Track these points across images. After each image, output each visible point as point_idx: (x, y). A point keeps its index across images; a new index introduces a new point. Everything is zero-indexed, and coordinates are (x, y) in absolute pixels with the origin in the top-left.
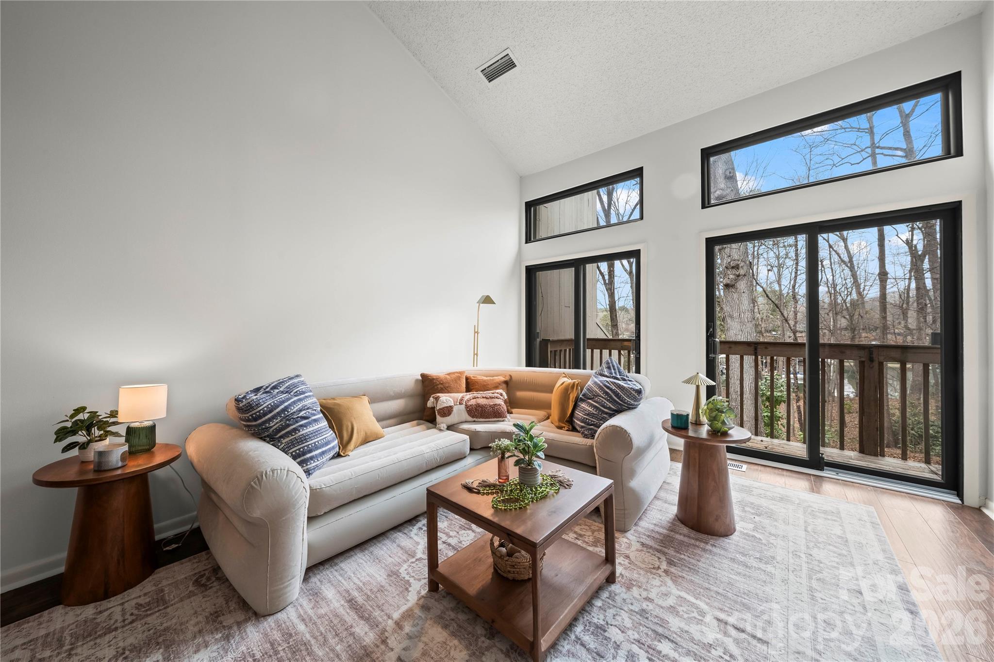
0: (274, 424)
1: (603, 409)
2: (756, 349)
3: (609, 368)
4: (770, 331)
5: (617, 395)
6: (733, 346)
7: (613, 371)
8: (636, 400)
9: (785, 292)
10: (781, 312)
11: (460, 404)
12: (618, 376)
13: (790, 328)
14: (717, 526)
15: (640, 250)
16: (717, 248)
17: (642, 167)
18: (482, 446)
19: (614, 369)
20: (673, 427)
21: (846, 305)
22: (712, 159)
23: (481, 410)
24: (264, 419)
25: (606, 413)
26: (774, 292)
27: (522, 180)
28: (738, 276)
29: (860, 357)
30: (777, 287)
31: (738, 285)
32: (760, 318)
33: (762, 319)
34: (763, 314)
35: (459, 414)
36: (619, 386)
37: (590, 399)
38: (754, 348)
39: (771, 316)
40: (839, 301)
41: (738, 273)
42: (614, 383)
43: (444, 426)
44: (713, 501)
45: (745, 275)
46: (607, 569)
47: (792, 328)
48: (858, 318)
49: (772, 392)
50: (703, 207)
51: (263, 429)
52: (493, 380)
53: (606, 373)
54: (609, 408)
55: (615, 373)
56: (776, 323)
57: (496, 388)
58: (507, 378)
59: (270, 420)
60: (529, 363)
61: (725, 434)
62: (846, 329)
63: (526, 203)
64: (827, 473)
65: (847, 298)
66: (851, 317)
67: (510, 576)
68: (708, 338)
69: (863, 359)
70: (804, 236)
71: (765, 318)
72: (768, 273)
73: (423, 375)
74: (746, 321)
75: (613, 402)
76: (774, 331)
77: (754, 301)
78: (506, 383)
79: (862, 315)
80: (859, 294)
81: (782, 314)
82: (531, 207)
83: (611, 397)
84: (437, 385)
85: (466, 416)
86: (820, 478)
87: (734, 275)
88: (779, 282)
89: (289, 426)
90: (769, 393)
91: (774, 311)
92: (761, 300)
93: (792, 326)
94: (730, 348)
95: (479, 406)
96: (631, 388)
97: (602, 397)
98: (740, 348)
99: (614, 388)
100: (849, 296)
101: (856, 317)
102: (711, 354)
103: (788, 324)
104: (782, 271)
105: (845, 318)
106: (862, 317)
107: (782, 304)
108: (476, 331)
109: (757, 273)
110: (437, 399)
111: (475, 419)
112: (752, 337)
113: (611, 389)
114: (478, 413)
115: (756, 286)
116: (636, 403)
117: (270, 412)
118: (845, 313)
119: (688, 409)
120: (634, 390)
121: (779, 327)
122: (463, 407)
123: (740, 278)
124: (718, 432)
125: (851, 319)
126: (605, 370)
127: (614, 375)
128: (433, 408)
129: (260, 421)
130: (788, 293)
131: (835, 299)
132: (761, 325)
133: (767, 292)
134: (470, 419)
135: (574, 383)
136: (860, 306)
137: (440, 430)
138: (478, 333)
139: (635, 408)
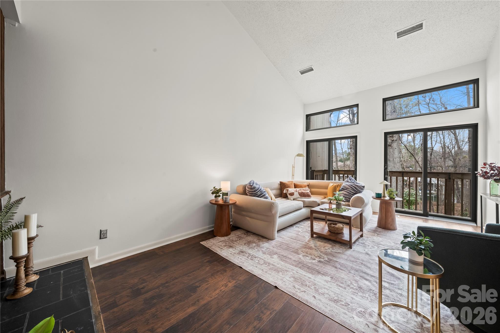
0: (259, 193)
1: (350, 193)
2: (403, 174)
3: (350, 180)
4: (409, 167)
5: (355, 188)
6: (393, 173)
7: (352, 181)
8: (362, 189)
9: (417, 146)
10: (414, 158)
11: (296, 192)
12: (354, 182)
13: (420, 166)
14: (391, 227)
15: (357, 136)
16: (388, 136)
17: (358, 104)
18: (306, 206)
19: (352, 180)
20: (376, 197)
21: (452, 153)
22: (387, 102)
23: (304, 194)
24: (257, 192)
25: (352, 194)
26: (411, 146)
27: (305, 106)
28: (393, 141)
29: (445, 177)
30: (413, 144)
31: (393, 145)
32: (403, 160)
33: (404, 161)
34: (405, 158)
35: (296, 195)
36: (356, 185)
37: (345, 190)
38: (402, 174)
39: (409, 160)
40: (447, 150)
41: (393, 139)
42: (354, 184)
43: (292, 199)
44: (390, 220)
45: (396, 140)
46: (361, 233)
47: (421, 166)
48: (459, 160)
49: (409, 198)
50: (383, 120)
51: (256, 194)
52: (304, 184)
53: (350, 181)
54: (353, 193)
55: (353, 181)
56: (412, 163)
57: (305, 187)
58: (308, 184)
59: (258, 192)
60: (307, 179)
61: (394, 199)
62: (452, 167)
63: (306, 115)
64: (430, 218)
65: (452, 150)
66: (455, 160)
67: (336, 232)
68: (385, 169)
69: (446, 178)
70: (422, 133)
71: (406, 160)
72: (408, 137)
73: (280, 182)
74: (397, 162)
75: (354, 190)
76: (411, 167)
77: (400, 152)
78: (308, 185)
79: (460, 159)
80: (459, 148)
81: (415, 159)
82: (308, 116)
83: (353, 189)
84: (286, 185)
85: (299, 196)
86: (427, 219)
87: (391, 140)
88: (414, 141)
89: (262, 194)
90: (408, 198)
91: (411, 157)
92: (404, 151)
93: (420, 165)
94: (392, 174)
95: (303, 193)
96: (361, 186)
97: (350, 189)
98: (396, 174)
99: (354, 186)
100: (453, 149)
101: (457, 160)
102: (386, 175)
103: (418, 163)
104: (416, 136)
105: (451, 160)
106: (460, 160)
107: (415, 153)
108: (293, 166)
109: (402, 137)
110: (288, 190)
111: (301, 197)
112: (401, 170)
113: (353, 186)
114: (303, 195)
115: (401, 144)
116: (362, 191)
117: (258, 189)
118: (451, 158)
119: (381, 192)
120: (362, 186)
121: (413, 165)
122: (297, 193)
123: (394, 142)
124: (392, 198)
125: (454, 161)
126: (349, 180)
127: (353, 182)
128: (286, 193)
129: (256, 192)
130: (419, 147)
131: (445, 150)
132: (403, 164)
133: (407, 147)
134: (300, 197)
135: (338, 185)
136: (459, 154)
137: (291, 200)
138: (294, 167)
139: (361, 193)
